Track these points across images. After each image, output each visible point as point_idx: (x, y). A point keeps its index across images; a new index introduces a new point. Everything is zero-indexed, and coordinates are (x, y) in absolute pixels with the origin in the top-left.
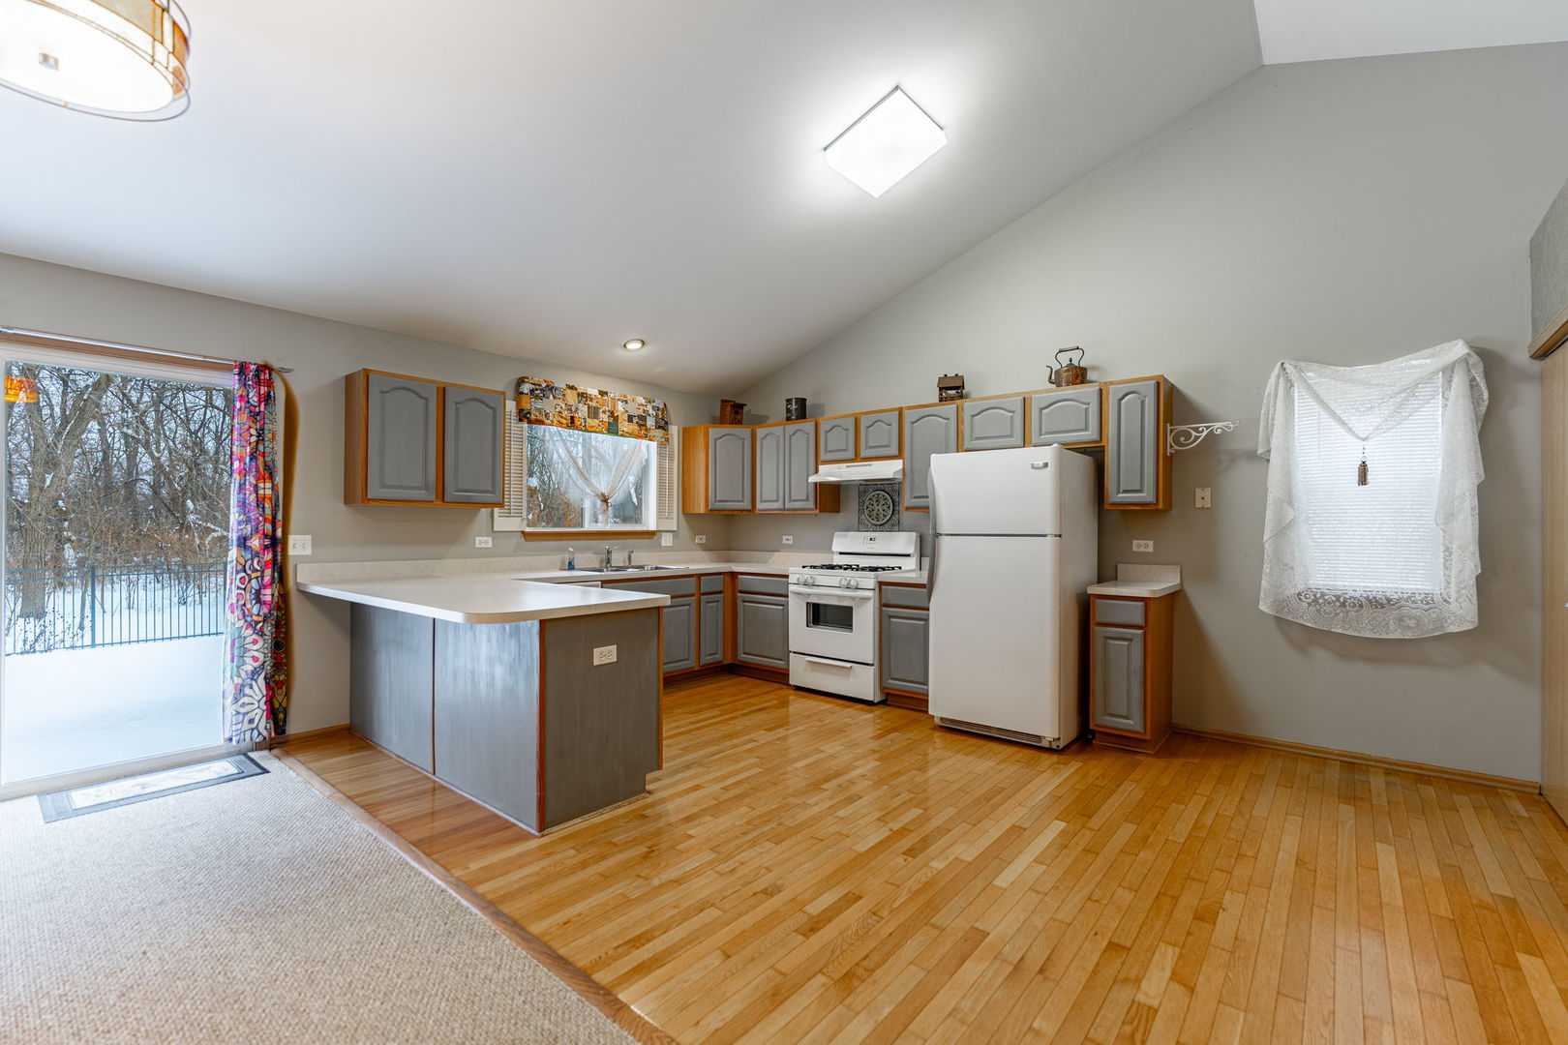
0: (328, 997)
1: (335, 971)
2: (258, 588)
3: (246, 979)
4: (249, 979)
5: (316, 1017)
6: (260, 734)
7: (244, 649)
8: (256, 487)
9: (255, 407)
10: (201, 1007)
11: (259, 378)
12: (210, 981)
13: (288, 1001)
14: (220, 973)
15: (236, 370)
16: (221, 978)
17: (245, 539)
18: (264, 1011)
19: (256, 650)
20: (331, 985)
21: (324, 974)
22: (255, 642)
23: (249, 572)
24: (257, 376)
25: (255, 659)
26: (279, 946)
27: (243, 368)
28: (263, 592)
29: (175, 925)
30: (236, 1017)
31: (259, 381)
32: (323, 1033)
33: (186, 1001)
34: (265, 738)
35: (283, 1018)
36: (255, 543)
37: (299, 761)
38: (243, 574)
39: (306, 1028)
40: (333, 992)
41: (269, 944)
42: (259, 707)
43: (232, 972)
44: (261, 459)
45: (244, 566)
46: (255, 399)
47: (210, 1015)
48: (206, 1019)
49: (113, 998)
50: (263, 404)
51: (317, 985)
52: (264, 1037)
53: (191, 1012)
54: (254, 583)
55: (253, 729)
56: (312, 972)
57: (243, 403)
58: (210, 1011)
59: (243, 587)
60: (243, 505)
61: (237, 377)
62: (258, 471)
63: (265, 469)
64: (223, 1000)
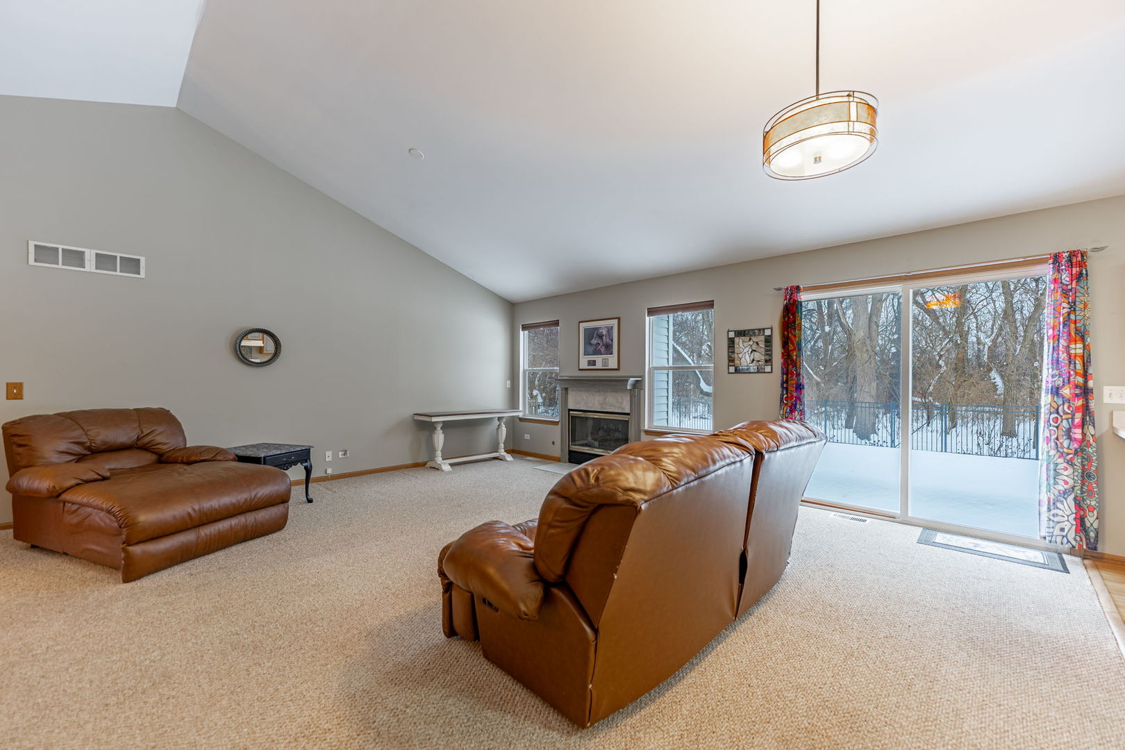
0: (983, 725)
1: (1002, 716)
2: (1068, 427)
3: (945, 676)
4: (947, 677)
5: (966, 727)
6: (1068, 542)
7: (1057, 474)
8: (1068, 348)
9: (1067, 285)
10: (912, 670)
11: (1071, 262)
12: (927, 662)
13: (958, 706)
14: (935, 662)
15: (1051, 261)
16: (933, 665)
17: (1058, 389)
18: (940, 699)
19: (1066, 476)
20: (992, 721)
21: (993, 711)
22: (1066, 469)
23: (1062, 414)
24: (1070, 261)
25: (1066, 483)
26: (979, 675)
27: (1056, 258)
28: (1073, 430)
29: (933, 624)
30: (924, 688)
31: (1072, 265)
32: (963, 740)
33: (908, 662)
34: (1074, 547)
35: (948, 711)
36: (1066, 391)
37: (1101, 576)
38: (1056, 415)
39: (955, 727)
40: (989, 725)
41: (974, 669)
42: (1068, 520)
43: (941, 667)
44: (1073, 326)
45: (1058, 409)
46: (1068, 279)
47: (913, 677)
48: (910, 677)
49: (882, 635)
50: (1074, 282)
51: (983, 713)
52: (929, 710)
53: (907, 668)
54: (1065, 423)
55: (1063, 536)
56: (986, 704)
57: (1056, 285)
58: (915, 675)
59: (1056, 425)
60: (1056, 362)
61: (1051, 266)
62: (1070, 334)
63: (1076, 334)
64: (925, 676)
